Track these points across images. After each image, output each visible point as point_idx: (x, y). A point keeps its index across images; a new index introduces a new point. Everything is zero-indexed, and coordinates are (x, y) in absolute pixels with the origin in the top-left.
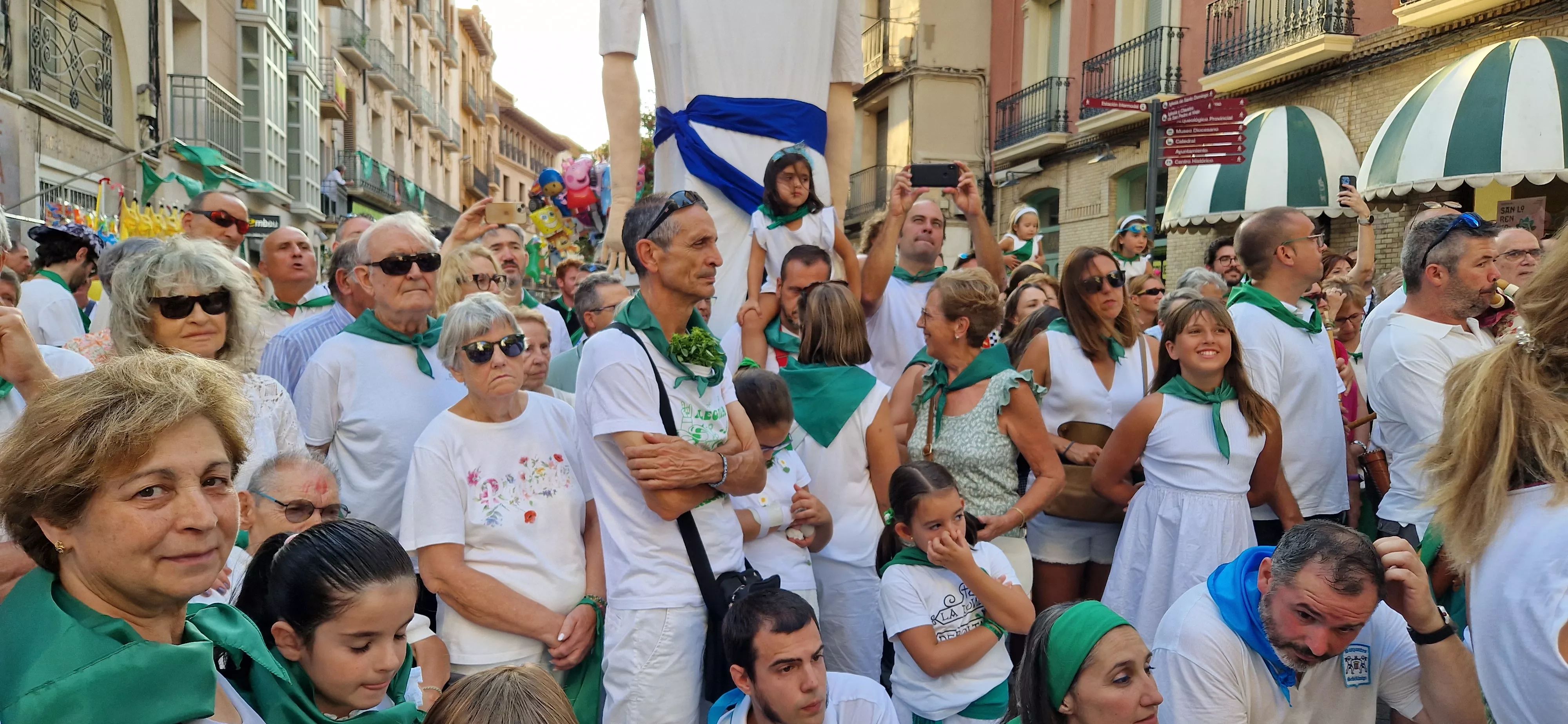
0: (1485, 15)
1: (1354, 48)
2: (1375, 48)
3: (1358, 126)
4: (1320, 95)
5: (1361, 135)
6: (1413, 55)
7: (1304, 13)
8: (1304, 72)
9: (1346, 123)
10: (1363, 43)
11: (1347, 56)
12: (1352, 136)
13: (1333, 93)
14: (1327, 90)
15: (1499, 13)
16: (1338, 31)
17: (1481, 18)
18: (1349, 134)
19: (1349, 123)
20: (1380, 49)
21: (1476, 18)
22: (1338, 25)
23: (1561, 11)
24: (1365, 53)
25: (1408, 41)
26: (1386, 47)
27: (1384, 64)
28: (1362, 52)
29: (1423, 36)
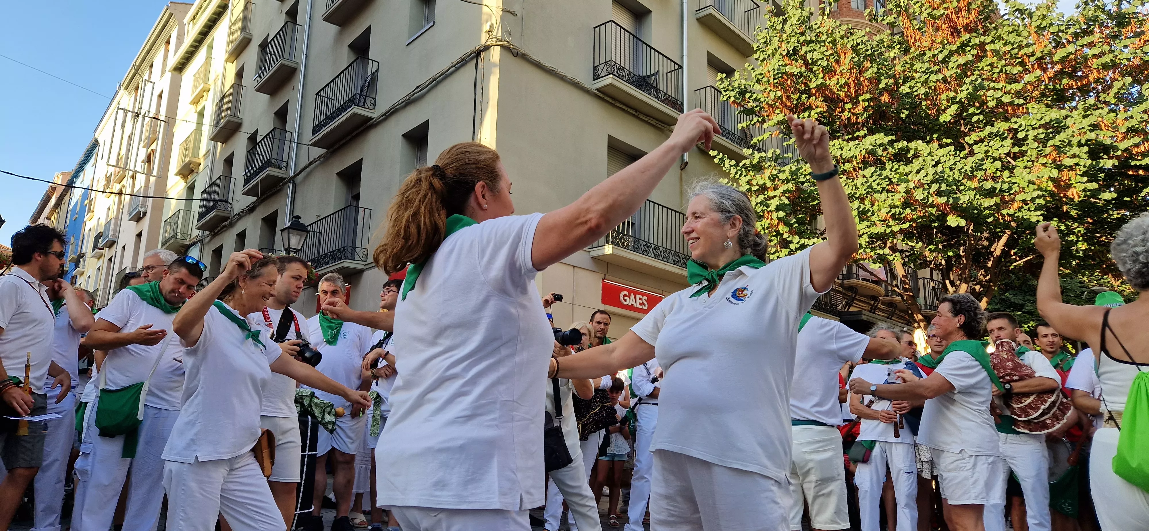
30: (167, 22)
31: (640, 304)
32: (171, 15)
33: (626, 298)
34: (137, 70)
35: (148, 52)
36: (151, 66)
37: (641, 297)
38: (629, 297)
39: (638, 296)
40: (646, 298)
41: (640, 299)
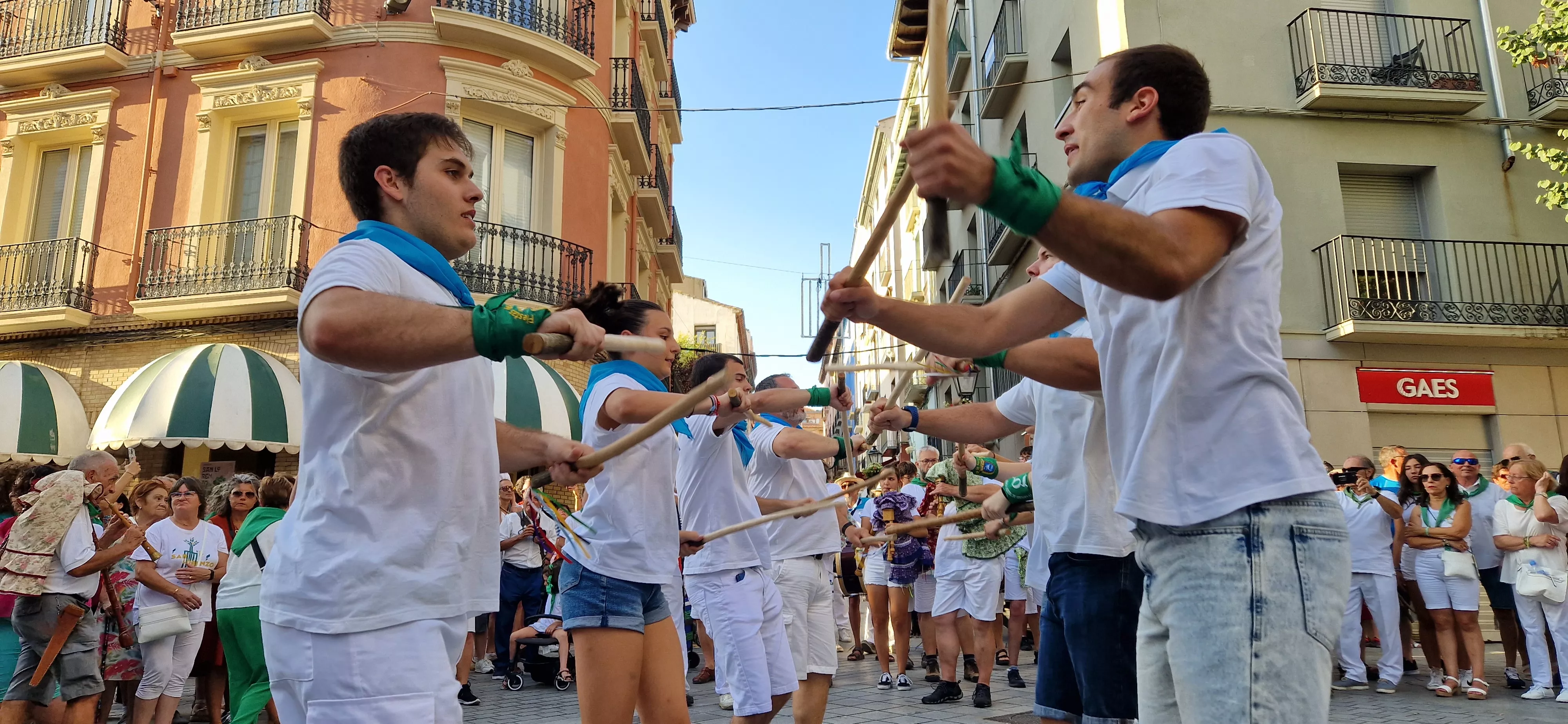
0: (201, 321)
1: (91, 323)
2: (111, 328)
3: (89, 389)
4: (55, 357)
5: (91, 397)
6: (142, 339)
7: (48, 284)
8: (41, 334)
9: (79, 385)
10: (100, 322)
11: (84, 329)
12: (83, 397)
13: (68, 357)
14: (63, 354)
15: (211, 322)
16: (77, 306)
17: (197, 323)
18: (80, 395)
19: (82, 385)
20: (114, 329)
21: (194, 322)
22: (79, 302)
23: (253, 330)
24: (101, 330)
25: (139, 328)
26: (120, 329)
27: (116, 342)
28: (98, 329)
29: (152, 326)
30: (880, 143)
31: (1441, 392)
32: (882, 134)
33: (1408, 388)
34: (867, 203)
35: (872, 180)
36: (877, 194)
37: (1442, 381)
38: (1417, 384)
39: (1435, 382)
40: (1454, 381)
41: (1440, 384)
